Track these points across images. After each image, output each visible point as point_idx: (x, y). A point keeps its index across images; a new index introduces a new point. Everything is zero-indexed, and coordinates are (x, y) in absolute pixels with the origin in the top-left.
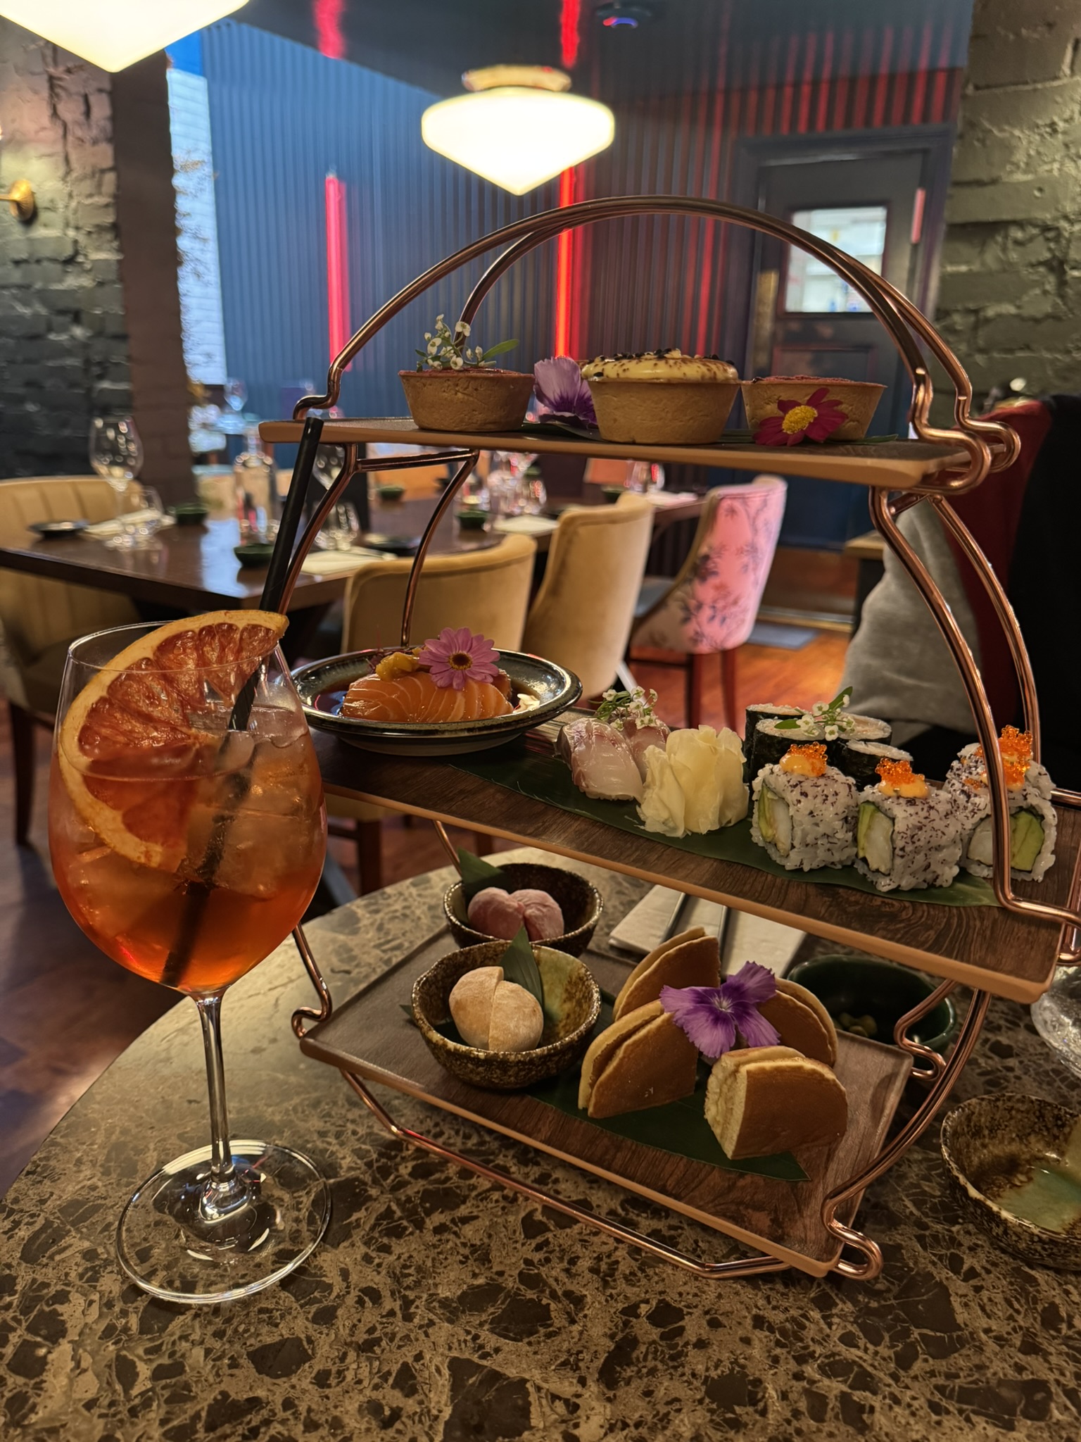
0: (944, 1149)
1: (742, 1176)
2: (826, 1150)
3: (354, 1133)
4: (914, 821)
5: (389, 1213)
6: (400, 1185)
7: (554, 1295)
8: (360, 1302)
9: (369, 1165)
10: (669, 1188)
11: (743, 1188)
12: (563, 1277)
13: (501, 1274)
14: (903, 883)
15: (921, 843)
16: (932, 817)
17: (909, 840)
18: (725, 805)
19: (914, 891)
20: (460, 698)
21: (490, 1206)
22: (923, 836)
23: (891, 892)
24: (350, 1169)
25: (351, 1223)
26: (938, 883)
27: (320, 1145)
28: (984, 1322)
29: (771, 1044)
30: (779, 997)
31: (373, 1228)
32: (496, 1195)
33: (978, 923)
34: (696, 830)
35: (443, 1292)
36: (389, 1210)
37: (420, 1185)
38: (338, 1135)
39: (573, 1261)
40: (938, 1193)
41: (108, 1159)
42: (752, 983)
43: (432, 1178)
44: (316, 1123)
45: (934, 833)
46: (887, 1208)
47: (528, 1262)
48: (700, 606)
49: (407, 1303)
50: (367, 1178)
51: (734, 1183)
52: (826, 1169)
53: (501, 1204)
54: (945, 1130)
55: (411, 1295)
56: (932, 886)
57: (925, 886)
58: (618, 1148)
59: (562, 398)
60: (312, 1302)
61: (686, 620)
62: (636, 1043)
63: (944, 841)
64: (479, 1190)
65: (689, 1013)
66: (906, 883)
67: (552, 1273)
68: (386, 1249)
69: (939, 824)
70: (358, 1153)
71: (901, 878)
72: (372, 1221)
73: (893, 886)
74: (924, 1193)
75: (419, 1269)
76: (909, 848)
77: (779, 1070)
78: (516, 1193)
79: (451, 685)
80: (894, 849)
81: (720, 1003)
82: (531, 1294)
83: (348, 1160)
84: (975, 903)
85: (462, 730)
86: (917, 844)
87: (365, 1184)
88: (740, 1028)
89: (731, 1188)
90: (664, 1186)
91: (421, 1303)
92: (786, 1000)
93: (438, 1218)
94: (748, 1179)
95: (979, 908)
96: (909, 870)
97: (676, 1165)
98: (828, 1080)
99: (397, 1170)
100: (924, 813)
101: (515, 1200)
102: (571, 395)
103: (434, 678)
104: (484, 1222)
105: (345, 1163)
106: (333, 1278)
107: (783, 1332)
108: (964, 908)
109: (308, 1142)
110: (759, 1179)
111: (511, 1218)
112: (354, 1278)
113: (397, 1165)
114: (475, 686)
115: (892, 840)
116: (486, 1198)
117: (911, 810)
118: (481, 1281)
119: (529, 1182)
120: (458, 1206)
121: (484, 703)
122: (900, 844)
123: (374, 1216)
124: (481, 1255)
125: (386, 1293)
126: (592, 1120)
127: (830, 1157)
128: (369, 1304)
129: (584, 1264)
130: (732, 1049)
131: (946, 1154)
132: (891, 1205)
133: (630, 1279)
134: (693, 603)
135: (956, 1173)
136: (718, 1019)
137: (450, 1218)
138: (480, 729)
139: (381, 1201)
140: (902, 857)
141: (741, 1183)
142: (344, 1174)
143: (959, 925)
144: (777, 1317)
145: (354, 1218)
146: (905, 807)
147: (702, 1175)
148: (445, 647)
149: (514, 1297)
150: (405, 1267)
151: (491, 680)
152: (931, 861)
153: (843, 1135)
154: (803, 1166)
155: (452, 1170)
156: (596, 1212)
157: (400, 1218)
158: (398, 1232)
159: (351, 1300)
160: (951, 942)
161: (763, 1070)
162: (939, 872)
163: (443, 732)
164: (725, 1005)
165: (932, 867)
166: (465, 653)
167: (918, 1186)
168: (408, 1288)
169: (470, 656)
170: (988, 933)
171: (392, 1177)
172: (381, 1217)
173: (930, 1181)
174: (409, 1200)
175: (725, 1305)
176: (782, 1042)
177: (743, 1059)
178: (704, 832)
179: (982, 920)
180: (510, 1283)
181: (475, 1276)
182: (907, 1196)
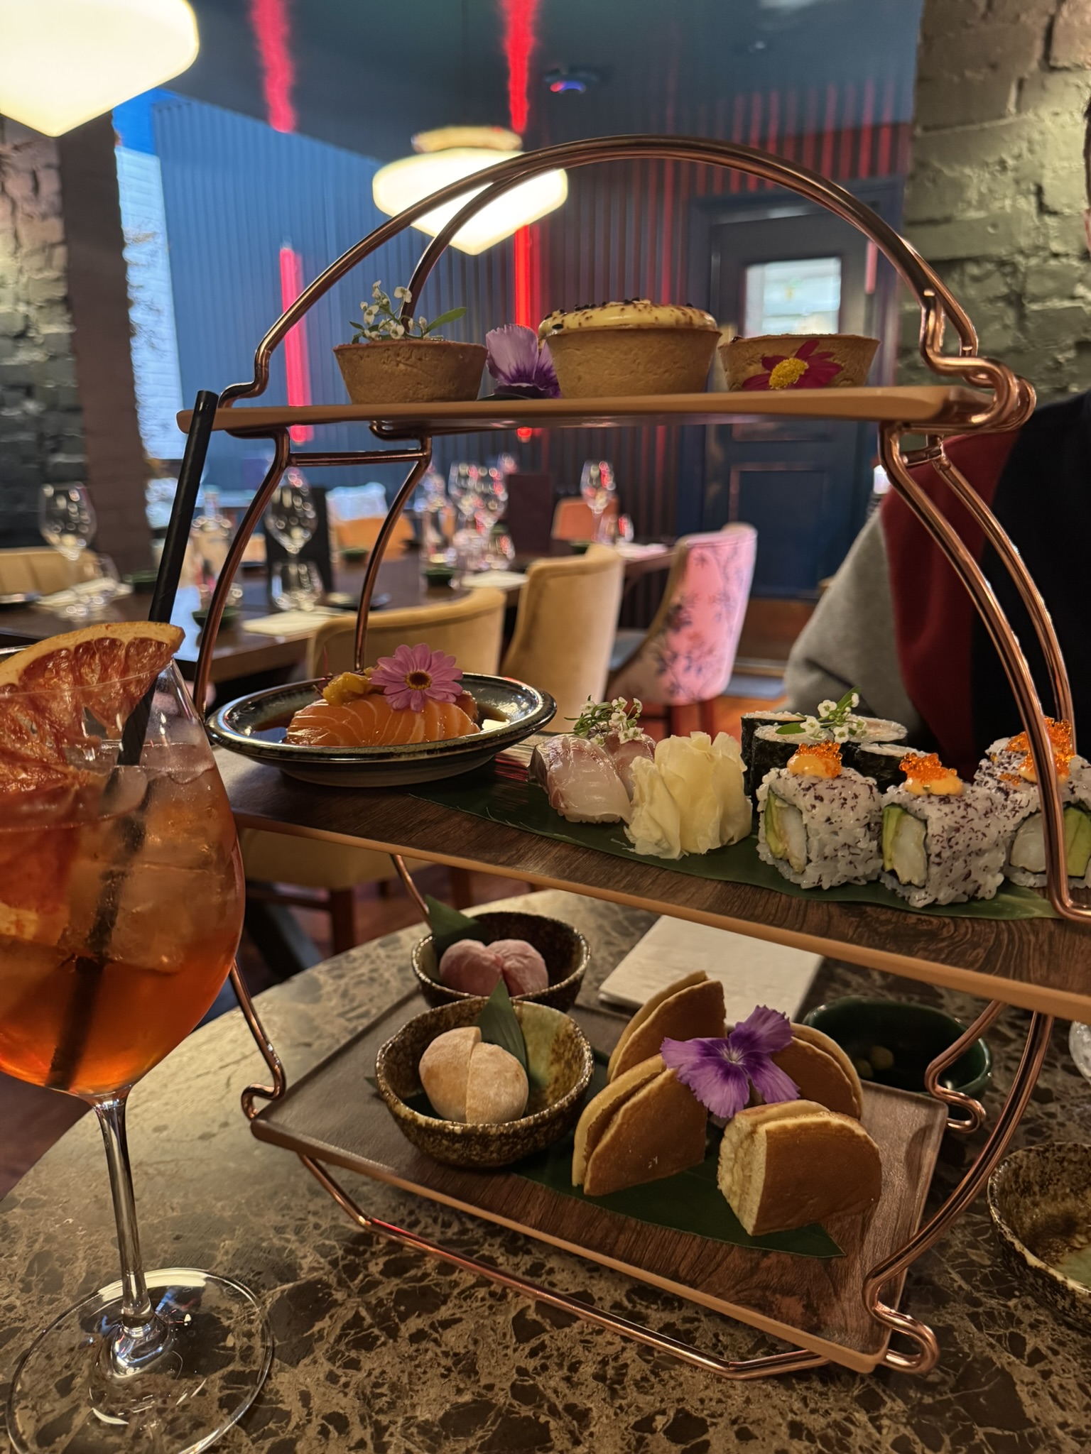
0: (993, 1210)
1: (766, 1254)
2: (860, 1218)
3: (317, 1226)
4: (949, 821)
5: (357, 1320)
6: (371, 1285)
7: (553, 1411)
8: (324, 1432)
9: (334, 1263)
10: (682, 1274)
11: (768, 1269)
12: (563, 1387)
13: (490, 1387)
14: (941, 896)
15: (960, 847)
16: (970, 816)
17: (945, 844)
18: (725, 819)
19: (952, 905)
20: (419, 721)
21: (474, 1305)
22: (961, 838)
23: (927, 907)
24: (312, 1269)
25: (313, 1335)
26: (980, 895)
27: (276, 1242)
28: (1057, 1415)
29: (790, 1099)
30: (795, 1045)
31: (339, 1339)
32: (482, 1292)
33: (1032, 938)
34: (694, 850)
35: (423, 1415)
36: (358, 1318)
37: (393, 1284)
38: (297, 1231)
39: (574, 1368)
40: (988, 1263)
41: (30, 1272)
42: (764, 1030)
43: (408, 1275)
44: (272, 1218)
45: (973, 835)
46: (932, 1283)
47: (522, 1372)
48: (675, 656)
49: (380, 1430)
50: (332, 1280)
51: (758, 1264)
52: (862, 1240)
53: (488, 1303)
54: (992, 1188)
55: (384, 1419)
56: (973, 898)
57: (965, 899)
58: (621, 1230)
59: (518, 371)
60: (265, 1436)
61: (662, 671)
62: (636, 1107)
63: (985, 844)
64: (462, 1287)
65: (695, 1067)
66: (944, 895)
67: (552, 1382)
68: (354, 1365)
69: (978, 824)
70: (323, 1251)
71: (938, 890)
72: (338, 1331)
73: (929, 900)
74: (972, 1263)
75: (393, 1387)
76: (946, 854)
77: (803, 1128)
78: (505, 1288)
79: (408, 707)
80: (929, 856)
81: (729, 1055)
82: (526, 1411)
83: (310, 1259)
84: (1025, 915)
85: (421, 752)
86: (955, 848)
87: (329, 1286)
88: (754, 1082)
89: (755, 1269)
90: (677, 1271)
91: (396, 1429)
92: (803, 1048)
93: (415, 1323)
94: (771, 1260)
95: (1031, 920)
96: (947, 880)
97: (687, 1247)
98: (858, 1137)
99: (366, 1268)
100: (961, 812)
101: (503, 1296)
102: (528, 367)
103: (389, 699)
104: (468, 1325)
105: (306, 1263)
106: (291, 1403)
107: (826, 1440)
108: (1013, 921)
109: (262, 1240)
110: (786, 1257)
111: (500, 1319)
112: (316, 1403)
113: (366, 1262)
114: (436, 707)
115: (926, 846)
116: (470, 1297)
117: (946, 809)
118: (466, 1398)
119: (519, 1274)
120: (437, 1308)
121: (447, 725)
122: (935, 849)
123: (340, 1325)
124: (466, 1365)
125: (354, 1419)
126: (589, 1198)
127: (865, 1227)
128: (334, 1433)
129: (588, 1370)
130: (746, 1107)
131: (996, 1217)
132: (936, 1279)
133: (642, 1385)
134: (668, 654)
135: (1010, 1238)
136: (729, 1072)
137: (429, 1322)
138: (442, 750)
139: (348, 1305)
140: (939, 864)
141: (766, 1263)
142: (305, 1276)
143: (1011, 941)
144: (816, 1423)
145: (316, 1329)
146: (938, 806)
147: (719, 1258)
148: (400, 665)
149: (506, 1416)
150: (376, 1385)
151: (453, 699)
152: (972, 868)
153: (877, 1200)
154: (835, 1239)
155: (430, 1265)
156: (598, 1306)
157: (371, 1326)
158: (367, 1343)
159: (312, 1430)
160: (1004, 959)
161: (784, 1130)
162: (981, 881)
163: (399, 755)
164: (735, 1057)
165: (973, 877)
166: (423, 671)
167: (965, 1255)
168: (381, 1411)
169: (429, 674)
170: (1046, 948)
171: (361, 1277)
172: (348, 1326)
173: (978, 1249)
174: (380, 1302)
175: (755, 1411)
176: (802, 1096)
177: (761, 1117)
178: (704, 852)
179: (1037, 935)
180: (501, 1398)
181: (459, 1391)
182: (953, 1267)
